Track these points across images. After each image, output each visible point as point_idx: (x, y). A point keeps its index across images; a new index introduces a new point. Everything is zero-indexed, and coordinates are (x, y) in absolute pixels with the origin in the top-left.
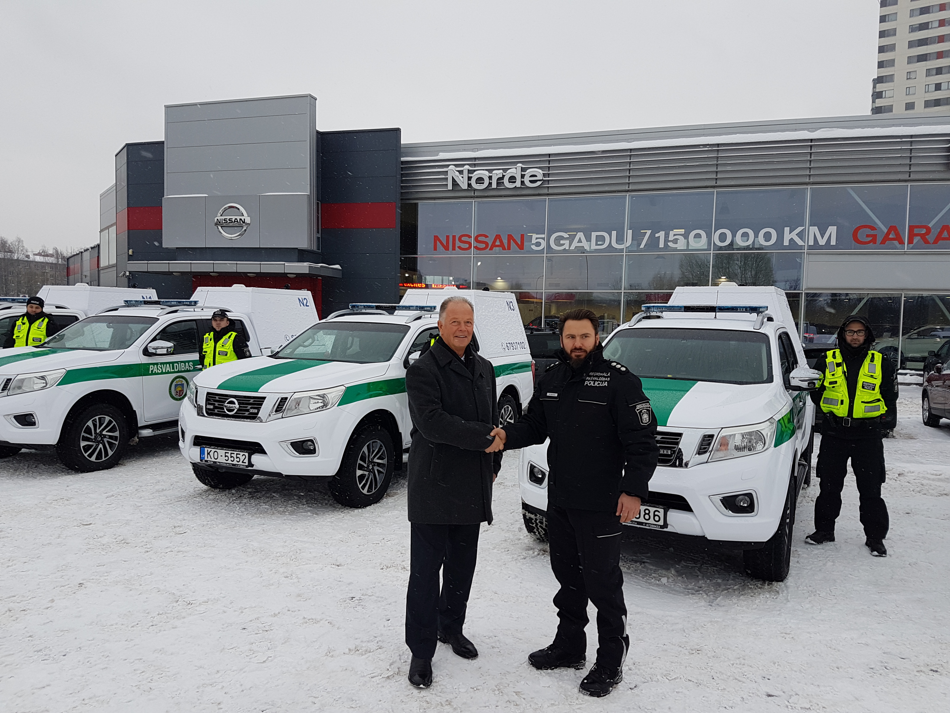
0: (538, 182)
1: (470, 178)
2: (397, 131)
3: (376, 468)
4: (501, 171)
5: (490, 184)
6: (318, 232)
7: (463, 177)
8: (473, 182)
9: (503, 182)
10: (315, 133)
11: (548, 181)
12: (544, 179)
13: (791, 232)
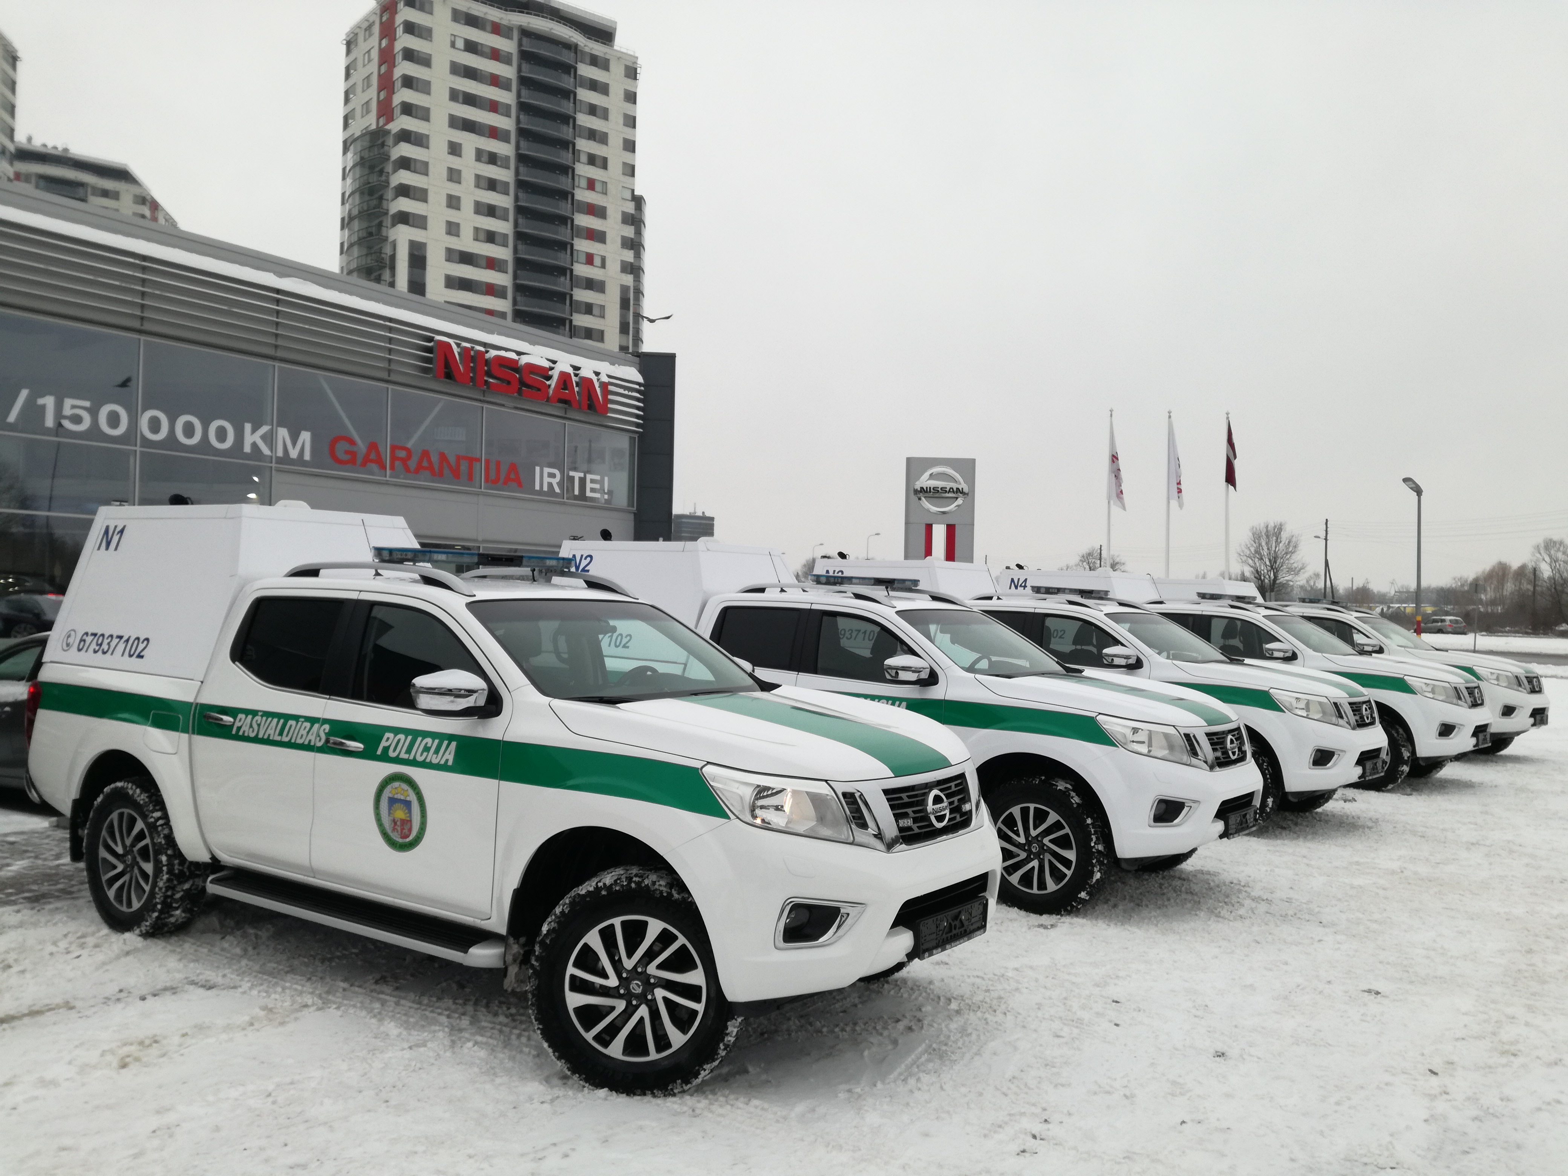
13: (254, 431)
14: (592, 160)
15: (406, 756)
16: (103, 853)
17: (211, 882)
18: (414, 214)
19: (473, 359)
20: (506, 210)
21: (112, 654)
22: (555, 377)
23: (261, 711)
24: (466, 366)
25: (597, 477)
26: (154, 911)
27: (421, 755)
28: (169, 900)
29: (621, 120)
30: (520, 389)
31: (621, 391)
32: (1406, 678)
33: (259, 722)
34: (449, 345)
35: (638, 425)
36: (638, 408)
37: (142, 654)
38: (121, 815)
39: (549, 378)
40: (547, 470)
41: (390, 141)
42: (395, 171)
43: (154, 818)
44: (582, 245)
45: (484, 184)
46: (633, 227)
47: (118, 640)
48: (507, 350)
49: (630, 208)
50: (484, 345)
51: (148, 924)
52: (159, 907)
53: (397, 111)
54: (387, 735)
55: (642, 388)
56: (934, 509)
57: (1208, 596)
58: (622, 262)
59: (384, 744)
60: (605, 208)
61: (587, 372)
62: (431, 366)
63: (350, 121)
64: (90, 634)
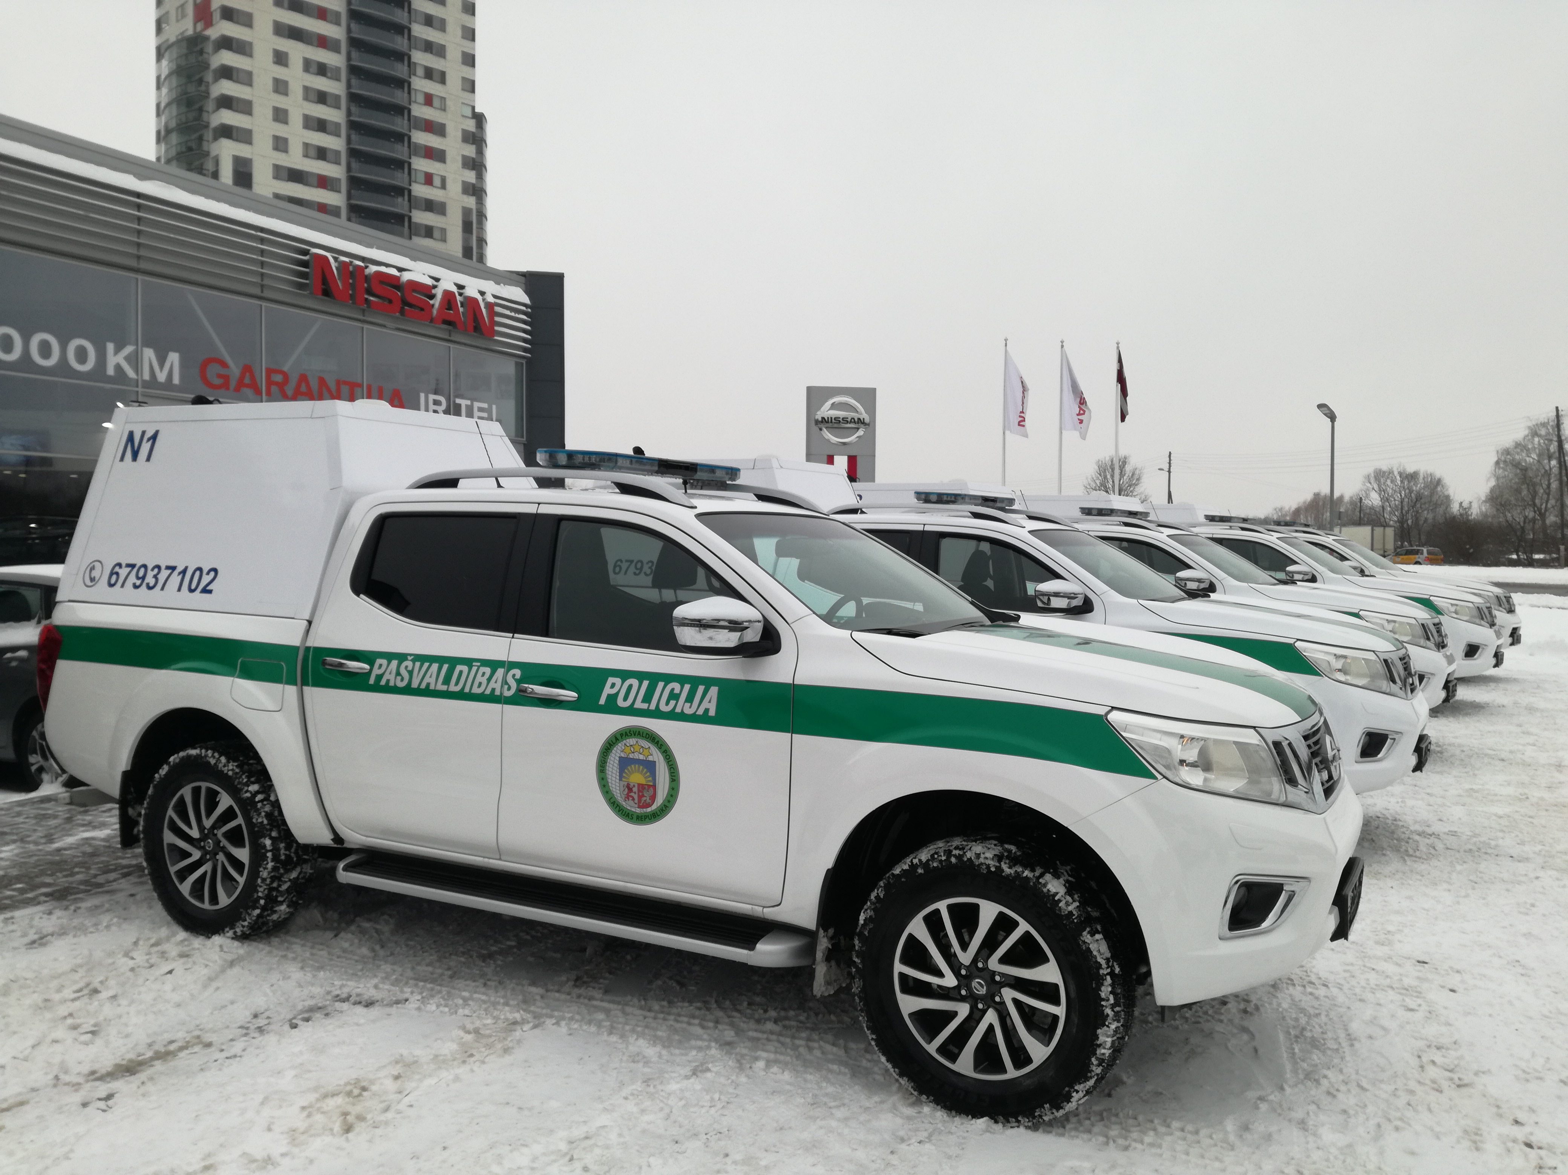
13: (116, 352)
14: (429, 74)
15: (645, 706)
16: (169, 837)
17: (345, 869)
18: (238, 128)
19: (351, 275)
20: (337, 125)
21: (162, 589)
22: (439, 296)
23: (411, 655)
24: (344, 283)
25: (485, 405)
26: (254, 908)
27: (667, 704)
28: (275, 894)
29: (459, 32)
30: (402, 308)
31: (508, 312)
32: (1432, 598)
33: (410, 668)
34: (326, 258)
35: (525, 350)
36: (524, 331)
37: (209, 588)
38: (196, 792)
39: (432, 297)
40: (432, 397)
41: (209, 48)
42: (216, 80)
43: (251, 793)
44: (421, 164)
45: (314, 96)
46: (474, 146)
47: (169, 571)
48: (387, 265)
49: (471, 125)
50: (363, 259)
51: (246, 923)
52: (262, 902)
53: (217, 16)
54: (611, 680)
55: (529, 310)
56: (834, 439)
57: (1217, 519)
58: (464, 183)
59: (607, 691)
60: (445, 125)
61: (471, 291)
62: (307, 282)
63: (164, 26)
64: (124, 565)
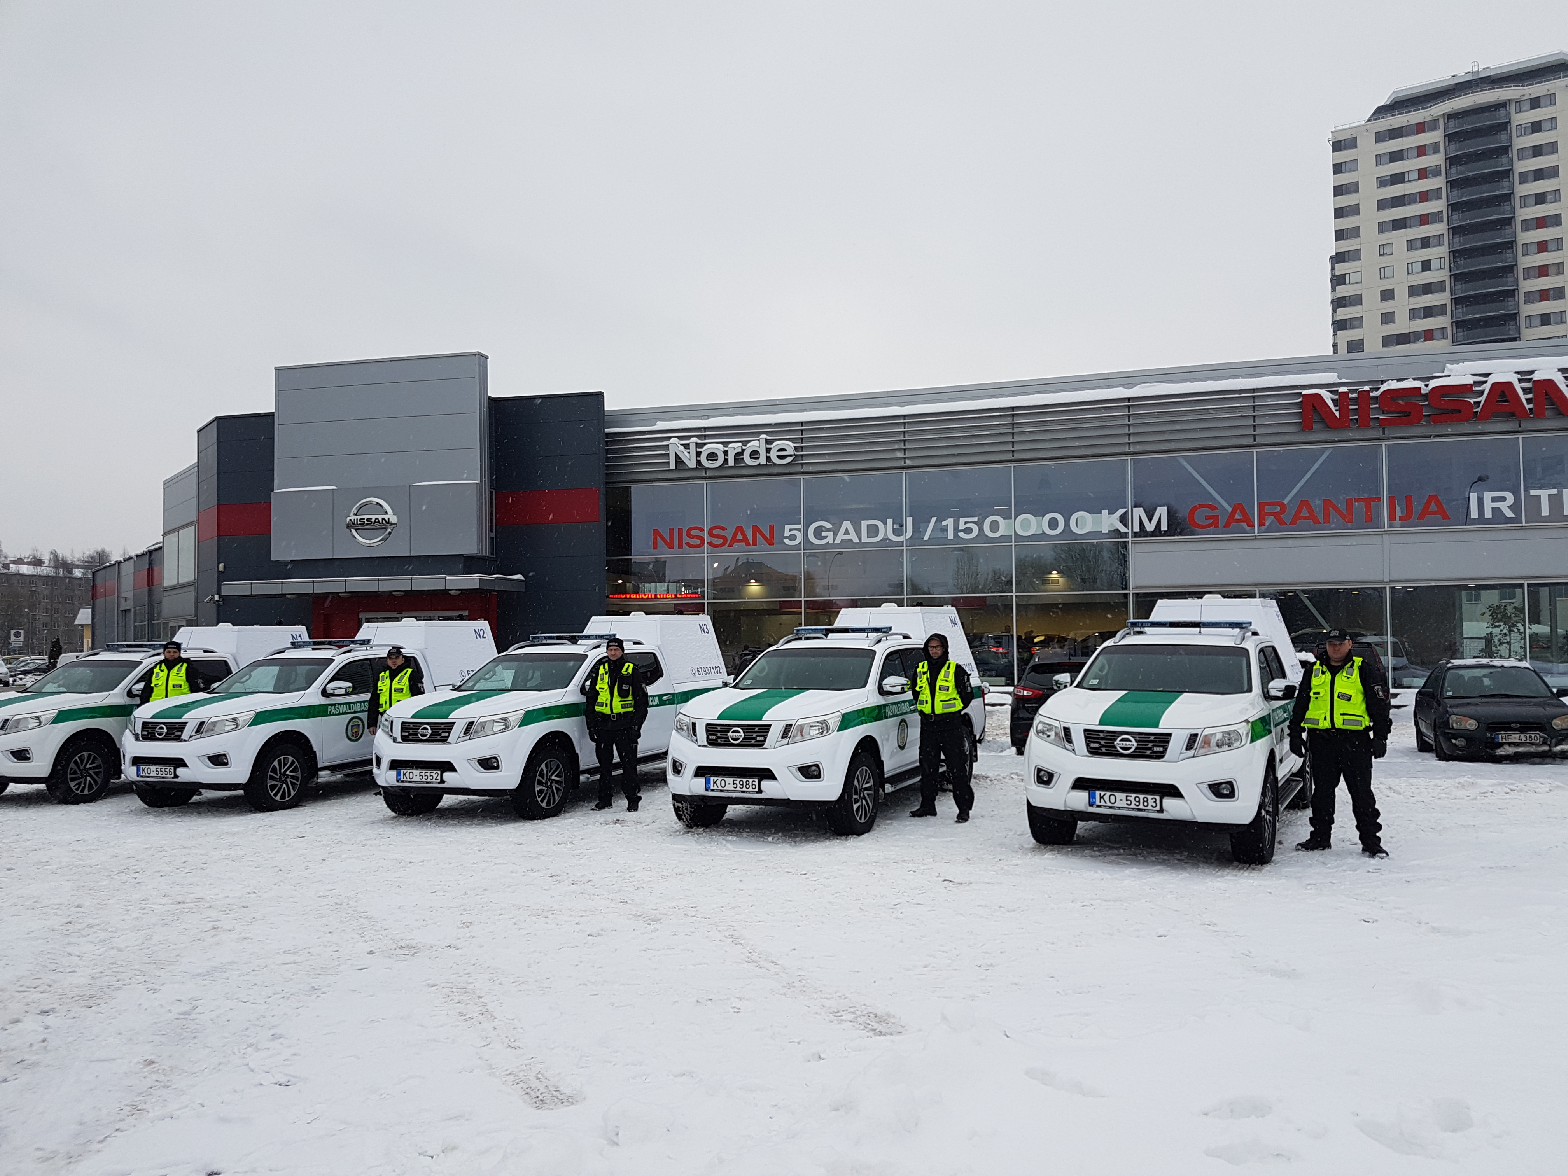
0: (789, 458)
1: (698, 454)
2: (600, 395)
3: (554, 785)
4: (740, 444)
5: (726, 461)
6: (492, 531)
7: (689, 453)
8: (703, 459)
9: (743, 459)
10: (487, 400)
11: (802, 456)
12: (796, 453)
13: (1110, 516)
19: (1354, 401)
22: (1487, 391)
30: (1427, 416)
34: (1319, 395)
39: (1477, 394)
40: (1489, 495)
45: (1418, 268)
50: (1371, 383)
61: (1545, 374)
